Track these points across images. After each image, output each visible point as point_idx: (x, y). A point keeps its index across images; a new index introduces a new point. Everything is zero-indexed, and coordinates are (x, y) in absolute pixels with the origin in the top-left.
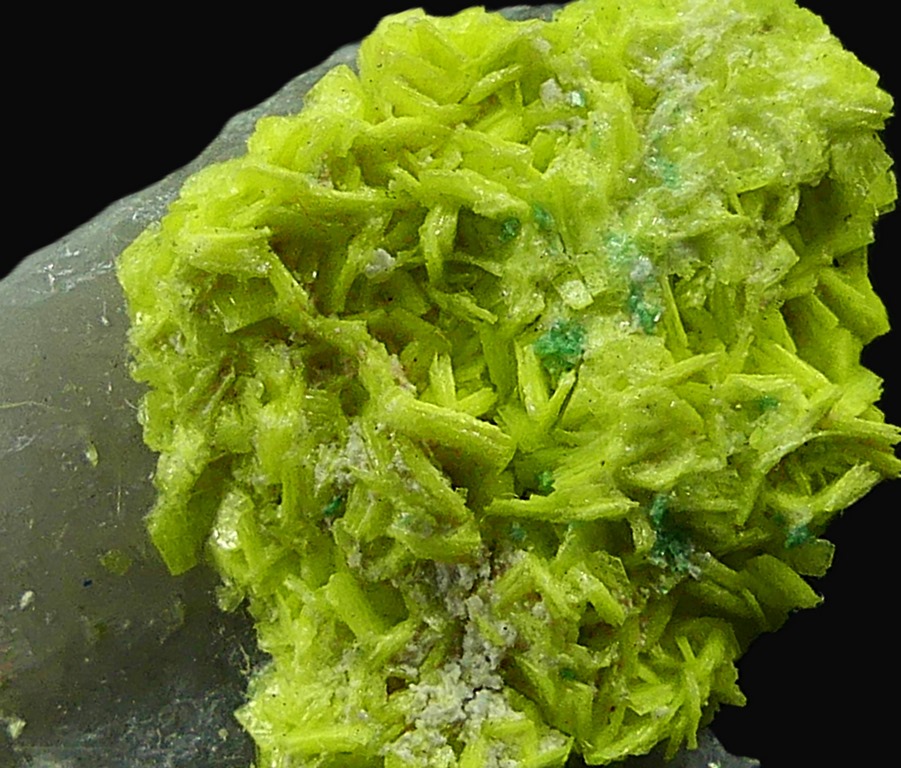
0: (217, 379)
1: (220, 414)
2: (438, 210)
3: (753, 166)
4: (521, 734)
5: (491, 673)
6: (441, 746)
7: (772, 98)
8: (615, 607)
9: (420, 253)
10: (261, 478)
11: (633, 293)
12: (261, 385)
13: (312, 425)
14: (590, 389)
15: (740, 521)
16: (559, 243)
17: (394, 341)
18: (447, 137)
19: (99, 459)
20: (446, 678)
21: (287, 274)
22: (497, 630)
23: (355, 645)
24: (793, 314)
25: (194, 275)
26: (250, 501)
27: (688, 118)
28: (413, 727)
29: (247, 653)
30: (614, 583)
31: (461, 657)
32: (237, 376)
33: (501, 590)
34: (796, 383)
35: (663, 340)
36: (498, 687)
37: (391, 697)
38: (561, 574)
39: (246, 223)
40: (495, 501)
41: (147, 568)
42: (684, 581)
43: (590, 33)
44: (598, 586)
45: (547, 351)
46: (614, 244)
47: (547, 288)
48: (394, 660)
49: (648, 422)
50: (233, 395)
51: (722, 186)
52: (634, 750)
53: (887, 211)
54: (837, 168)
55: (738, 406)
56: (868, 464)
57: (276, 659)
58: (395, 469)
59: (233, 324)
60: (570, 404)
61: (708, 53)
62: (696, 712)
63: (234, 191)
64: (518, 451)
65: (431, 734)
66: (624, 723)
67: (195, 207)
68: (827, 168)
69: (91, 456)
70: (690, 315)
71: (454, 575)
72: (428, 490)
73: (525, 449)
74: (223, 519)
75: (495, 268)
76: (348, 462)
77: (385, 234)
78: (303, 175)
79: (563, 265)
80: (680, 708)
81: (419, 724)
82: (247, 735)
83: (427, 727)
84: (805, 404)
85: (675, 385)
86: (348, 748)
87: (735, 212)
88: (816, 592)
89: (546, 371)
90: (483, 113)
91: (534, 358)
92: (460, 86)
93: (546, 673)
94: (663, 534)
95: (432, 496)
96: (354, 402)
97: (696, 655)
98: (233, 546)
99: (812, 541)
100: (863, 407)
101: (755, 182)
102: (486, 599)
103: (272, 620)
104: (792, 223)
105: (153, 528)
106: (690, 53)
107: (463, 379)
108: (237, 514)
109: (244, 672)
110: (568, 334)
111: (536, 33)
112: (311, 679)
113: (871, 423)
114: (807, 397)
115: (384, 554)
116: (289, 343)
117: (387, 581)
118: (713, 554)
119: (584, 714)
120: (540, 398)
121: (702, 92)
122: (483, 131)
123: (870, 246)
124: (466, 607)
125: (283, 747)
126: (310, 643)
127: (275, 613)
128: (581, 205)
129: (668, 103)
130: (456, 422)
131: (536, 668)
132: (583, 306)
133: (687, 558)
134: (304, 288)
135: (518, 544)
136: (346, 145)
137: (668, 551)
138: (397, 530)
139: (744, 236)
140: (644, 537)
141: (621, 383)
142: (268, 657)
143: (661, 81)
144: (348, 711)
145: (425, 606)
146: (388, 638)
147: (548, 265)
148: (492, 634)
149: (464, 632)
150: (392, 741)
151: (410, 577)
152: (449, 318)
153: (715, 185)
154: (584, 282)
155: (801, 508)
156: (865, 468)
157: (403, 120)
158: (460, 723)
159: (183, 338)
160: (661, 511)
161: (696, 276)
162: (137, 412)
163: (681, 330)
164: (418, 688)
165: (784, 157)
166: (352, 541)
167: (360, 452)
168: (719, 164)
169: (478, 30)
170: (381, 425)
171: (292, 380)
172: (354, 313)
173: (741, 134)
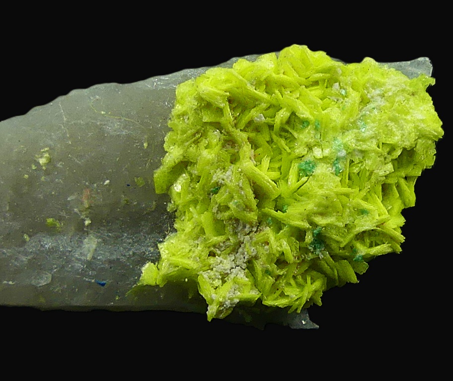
0: (194, 135)
1: (191, 146)
2: (285, 109)
3: (391, 136)
4: (245, 285)
5: (244, 263)
6: (219, 279)
7: (405, 117)
8: (291, 256)
9: (274, 121)
10: (195, 172)
11: (336, 160)
12: (207, 142)
13: (218, 161)
14: (311, 185)
15: (342, 246)
16: (319, 135)
17: (255, 145)
18: (297, 88)
19: (147, 147)
20: (229, 259)
21: (229, 110)
22: (251, 249)
23: (204, 237)
24: (386, 189)
25: (200, 99)
26: (189, 179)
27: (376, 112)
28: (212, 269)
29: (170, 227)
30: (294, 249)
31: (236, 254)
32: (201, 136)
33: (257, 237)
34: (377, 210)
35: (340, 179)
36: (244, 268)
37: (209, 257)
38: (278, 239)
39: (222, 89)
40: (266, 209)
41: (149, 187)
42: (316, 258)
43: (356, 73)
44: (288, 248)
45: (302, 168)
46: (337, 143)
47: (310, 148)
48: (214, 246)
49: (324, 202)
50: (196, 142)
51: (378, 138)
52: (280, 305)
53: (428, 168)
54: (417, 147)
55: (356, 209)
56: (390, 245)
57: (178, 232)
58: (238, 185)
59: (206, 119)
60: (302, 187)
61: (390, 94)
62: (304, 301)
63: (223, 78)
64: (280, 195)
65: (217, 274)
66: (280, 295)
67: (209, 78)
68: (414, 146)
69: (145, 145)
70: (352, 175)
71: (244, 227)
72: (246, 196)
73: (283, 196)
74: (178, 181)
75: (296, 135)
76: (225, 177)
77: (265, 110)
78: (246, 81)
79: (317, 142)
80: (299, 298)
81: (214, 269)
82: (159, 252)
83: (216, 271)
84: (377, 217)
85: (338, 195)
86: (189, 268)
87: (379, 148)
88: (357, 279)
89: (299, 174)
90: (312, 85)
91: (297, 168)
92: (308, 73)
93: (261, 269)
94: (316, 240)
95: (247, 198)
96: (234, 160)
97: (311, 284)
98: (178, 191)
99: (362, 262)
100: (395, 226)
101: (389, 141)
102: (251, 238)
103: (182, 219)
104: (396, 159)
105: (155, 176)
106: (386, 92)
107: (272, 166)
108: (184, 181)
109: (166, 233)
110: (311, 165)
111: (339, 66)
112: (185, 241)
113: (396, 232)
114: (379, 216)
115: (225, 212)
116: (221, 133)
117: (223, 220)
118: (329, 254)
119: (268, 287)
120: (294, 181)
121: (383, 106)
122: (310, 91)
123: (419, 177)
124: (244, 238)
125: (168, 260)
126: (190, 230)
127: (183, 218)
128: (331, 126)
129: (372, 105)
130: (263, 178)
131: (258, 266)
132: (319, 158)
133: (321, 251)
134: (233, 117)
135: (268, 225)
136: (264, 77)
137: (315, 246)
138: (231, 205)
139: (379, 157)
140: (309, 238)
141: (321, 187)
142: (176, 231)
143: (372, 97)
144: (193, 256)
145: (231, 233)
146: (216, 238)
147: (312, 141)
148: (249, 250)
149: (240, 246)
150: (203, 271)
151: (230, 222)
152: (275, 145)
153: (377, 137)
154: (322, 150)
155: (363, 250)
156: (388, 246)
157: (285, 76)
158: (227, 274)
159: (188, 119)
160: (318, 232)
161: (359, 163)
162: (165, 136)
163: (347, 178)
164: (219, 258)
165: (402, 137)
166: (217, 203)
167: (230, 176)
168: (380, 131)
169: (321, 58)
170: (240, 170)
171: (217, 144)
172: (245, 131)
173: (391, 124)
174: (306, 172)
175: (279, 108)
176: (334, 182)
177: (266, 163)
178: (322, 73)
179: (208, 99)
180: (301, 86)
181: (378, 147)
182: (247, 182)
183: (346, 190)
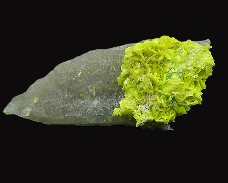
0: (131, 65)
1: (130, 69)
2: (162, 56)
3: (198, 65)
4: (149, 115)
5: (149, 107)
6: (140, 113)
7: (202, 59)
8: (164, 105)
9: (158, 60)
10: (132, 77)
11: (179, 73)
12: (136, 67)
13: (140, 74)
14: (171, 81)
15: (181, 102)
16: (173, 65)
17: (152, 69)
18: (166, 49)
20: (143, 106)
21: (143, 56)
23: (135, 99)
24: (196, 83)
25: (134, 53)
26: (130, 80)
27: (192, 57)
29: (123, 96)
31: (146, 104)
32: (134, 65)
33: (153, 99)
34: (193, 90)
35: (181, 79)
36: (149, 109)
37: (137, 106)
38: (160, 99)
39: (141, 49)
40: (156, 89)
41: (116, 83)
42: (173, 106)
44: (164, 102)
46: (179, 67)
47: (170, 69)
48: (138, 102)
49: (176, 87)
50: (132, 67)
51: (193, 66)
53: (210, 76)
54: (206, 69)
55: (186, 89)
57: (126, 98)
58: (147, 81)
59: (135, 60)
60: (168, 82)
61: (197, 51)
62: (169, 120)
63: (141, 46)
66: (161, 118)
67: (136, 46)
70: (184, 78)
71: (149, 95)
72: (149, 85)
73: (161, 85)
74: (126, 81)
75: (166, 65)
76: (142, 79)
77: (155, 57)
79: (173, 67)
80: (167, 119)
83: (139, 110)
84: (193, 92)
85: (180, 84)
88: (187, 113)
89: (167, 78)
90: (171, 49)
91: (166, 76)
92: (169, 45)
94: (173, 100)
96: (145, 73)
97: (171, 115)
98: (126, 84)
99: (188, 107)
100: (199, 95)
101: (197, 67)
102: (151, 99)
104: (199, 73)
105: (118, 79)
106: (195, 51)
107: (158, 75)
108: (128, 81)
109: (122, 98)
110: (171, 75)
112: (129, 100)
115: (142, 90)
116: (141, 64)
117: (141, 93)
118: (177, 104)
120: (165, 80)
121: (195, 55)
123: (207, 79)
124: (148, 99)
125: (123, 107)
126: (130, 97)
127: (128, 93)
128: (177, 62)
129: (191, 55)
130: (155, 79)
131: (153, 108)
132: (173, 72)
133: (174, 103)
134: (145, 59)
135: (157, 95)
136: (155, 45)
137: (172, 102)
138: (144, 88)
139: (193, 72)
140: (170, 99)
141: (174, 82)
143: (191, 52)
144: (132, 105)
145: (144, 97)
146: (139, 99)
147: (171, 67)
148: (150, 103)
149: (147, 102)
150: (135, 110)
151: (144, 94)
152: (159, 68)
154: (175, 70)
155: (188, 103)
156: (197, 102)
157: (162, 45)
158: (143, 111)
159: (129, 60)
160: (173, 97)
161: (187, 74)
162: (121, 66)
164: (140, 106)
165: (201, 65)
166: (139, 88)
167: (144, 78)
168: (194, 63)
169: (174, 40)
170: (147, 76)
171: (139, 68)
172: (149, 64)
173: (197, 61)
174: (169, 77)
175: (160, 56)
176: (179, 80)
177: (156, 74)
178: (174, 44)
179: (136, 53)
180: (167, 48)
181: (193, 69)
182: (150, 80)
183: (182, 83)
